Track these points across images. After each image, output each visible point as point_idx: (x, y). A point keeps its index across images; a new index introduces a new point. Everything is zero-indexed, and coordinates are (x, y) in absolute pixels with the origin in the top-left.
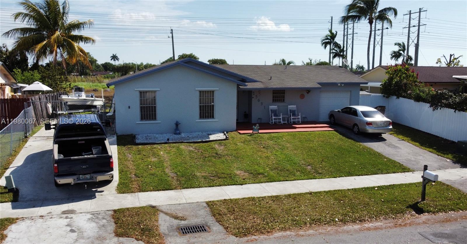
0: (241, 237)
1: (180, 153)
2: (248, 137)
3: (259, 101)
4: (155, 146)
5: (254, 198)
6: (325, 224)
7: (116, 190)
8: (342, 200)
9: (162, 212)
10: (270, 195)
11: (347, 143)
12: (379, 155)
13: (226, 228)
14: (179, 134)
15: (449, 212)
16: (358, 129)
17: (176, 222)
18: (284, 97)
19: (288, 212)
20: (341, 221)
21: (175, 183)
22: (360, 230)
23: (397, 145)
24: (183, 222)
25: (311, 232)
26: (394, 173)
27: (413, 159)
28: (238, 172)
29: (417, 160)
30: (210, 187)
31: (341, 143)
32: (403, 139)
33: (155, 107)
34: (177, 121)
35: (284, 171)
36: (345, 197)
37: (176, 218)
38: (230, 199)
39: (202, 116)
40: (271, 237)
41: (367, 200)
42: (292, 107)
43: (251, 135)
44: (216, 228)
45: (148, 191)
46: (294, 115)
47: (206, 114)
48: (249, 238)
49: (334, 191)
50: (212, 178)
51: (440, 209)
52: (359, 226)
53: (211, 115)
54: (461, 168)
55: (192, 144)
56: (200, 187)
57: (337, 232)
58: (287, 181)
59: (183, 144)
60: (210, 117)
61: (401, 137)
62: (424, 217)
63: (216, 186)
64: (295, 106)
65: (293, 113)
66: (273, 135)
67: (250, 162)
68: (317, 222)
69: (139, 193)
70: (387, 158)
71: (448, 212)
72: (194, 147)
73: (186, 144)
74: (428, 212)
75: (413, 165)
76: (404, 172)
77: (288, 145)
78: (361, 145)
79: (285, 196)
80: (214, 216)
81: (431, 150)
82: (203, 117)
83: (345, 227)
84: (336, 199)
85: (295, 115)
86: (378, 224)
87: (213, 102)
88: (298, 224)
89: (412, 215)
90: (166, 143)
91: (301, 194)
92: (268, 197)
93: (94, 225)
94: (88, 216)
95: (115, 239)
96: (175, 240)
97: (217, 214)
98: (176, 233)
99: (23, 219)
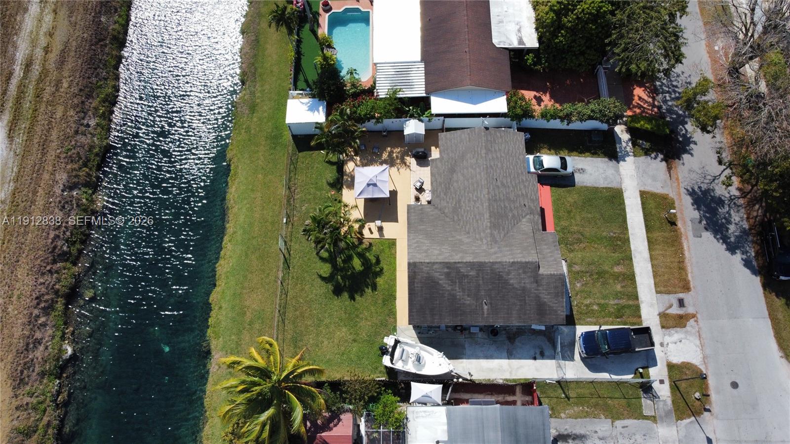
12: (597, 189)
23: (579, 167)
28: (616, 270)
54: (618, 163)
75: (612, 182)
78: (580, 188)
81: (588, 154)
89: (678, 229)
93: (676, 335)
94: (666, 337)
95: (688, 328)
96: (690, 310)
97: (669, 293)
98: (684, 309)
99: (667, 360)
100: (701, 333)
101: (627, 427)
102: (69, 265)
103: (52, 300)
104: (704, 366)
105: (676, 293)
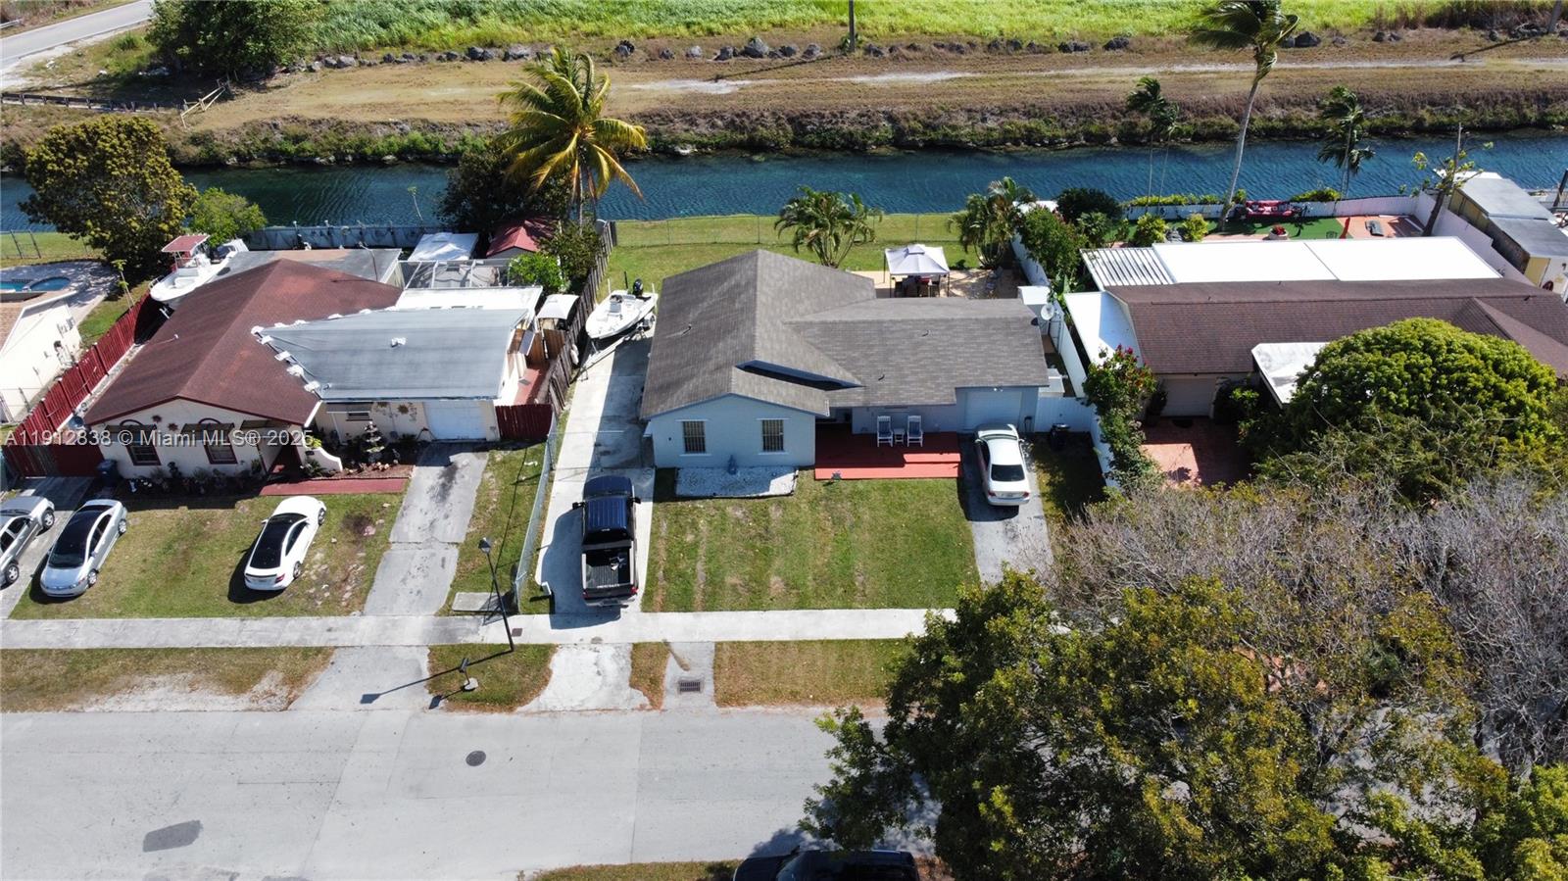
0: (721, 707)
1: (722, 524)
2: (822, 488)
5: (762, 642)
6: (797, 701)
7: (640, 605)
9: (673, 653)
10: (783, 639)
12: (968, 560)
13: (716, 690)
14: (734, 472)
17: (680, 671)
19: (780, 672)
20: (814, 698)
21: (698, 597)
23: (1022, 531)
24: (685, 673)
25: (779, 709)
26: (952, 607)
28: (774, 580)
32: (1049, 512)
33: (703, 438)
34: (732, 454)
35: (826, 584)
37: (682, 666)
38: (739, 642)
40: (743, 710)
42: (914, 418)
43: (829, 482)
44: (709, 687)
45: (668, 612)
46: (915, 432)
47: (772, 445)
48: (726, 709)
49: (850, 641)
50: (740, 589)
53: (779, 447)
56: (721, 610)
57: (799, 714)
58: (817, 607)
59: (732, 501)
60: (777, 449)
61: (1051, 505)
63: (737, 610)
65: (915, 426)
67: (796, 558)
68: (793, 696)
69: (660, 613)
72: (744, 510)
73: (736, 500)
77: (867, 517)
78: (967, 528)
79: (796, 642)
80: (714, 667)
82: (767, 448)
84: (840, 656)
87: (782, 433)
90: (712, 496)
91: (812, 641)
92: (778, 642)
93: (616, 668)
94: (611, 651)
95: (628, 691)
96: (672, 700)
97: (717, 666)
98: (675, 690)
99: (562, 646)
100: (613, 713)
101: (443, 566)
102: (791, 135)
103: (745, 127)
104: (535, 710)
105: (715, 678)
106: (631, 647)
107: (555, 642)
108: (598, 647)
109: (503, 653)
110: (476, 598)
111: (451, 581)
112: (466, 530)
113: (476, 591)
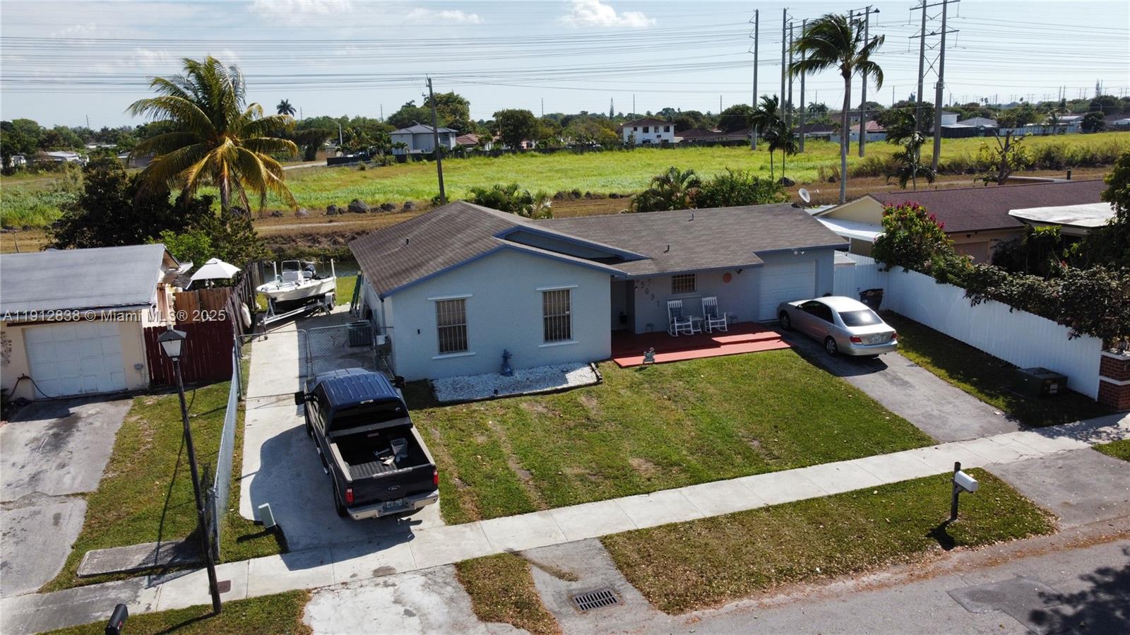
0: (675, 614)
1: (522, 421)
2: (637, 374)
3: (647, 292)
4: (475, 406)
5: (675, 525)
6: (801, 580)
7: (441, 517)
8: (821, 524)
9: (534, 563)
10: (701, 517)
11: (816, 378)
12: (875, 407)
13: (647, 595)
14: (511, 374)
15: (996, 543)
16: (835, 345)
17: (563, 584)
18: (694, 282)
19: (736, 552)
20: (825, 571)
21: (534, 495)
22: (858, 590)
23: (907, 378)
24: (574, 585)
25: (781, 597)
26: (904, 449)
27: (936, 413)
28: (635, 462)
29: (943, 414)
30: (595, 500)
31: (806, 379)
32: (917, 360)
33: (465, 327)
34: (505, 350)
35: (714, 455)
36: (826, 515)
37: (561, 576)
38: (637, 531)
39: (549, 336)
40: (722, 611)
41: (863, 520)
42: (709, 300)
43: (641, 368)
44: (631, 594)
45: (495, 518)
46: (714, 316)
47: (555, 332)
48: (688, 615)
49: (807, 501)
50: (593, 479)
51: (981, 539)
52: (854, 582)
53: (566, 335)
54: (1020, 430)
55: (539, 398)
56: (579, 503)
57: (821, 597)
58: (722, 479)
59: (523, 398)
60: (564, 337)
61: (913, 355)
62: (957, 554)
63: (606, 499)
64: (716, 298)
65: (712, 311)
66: (680, 366)
67: (651, 438)
68: (787, 575)
69: (481, 522)
70: (890, 414)
71: (994, 543)
72: (544, 405)
73: (528, 397)
74: (962, 544)
75: (937, 427)
76: (922, 446)
77: (711, 390)
78: (841, 383)
79: (726, 516)
80: (620, 568)
81: (968, 387)
82: (551, 338)
83: (833, 584)
84: (811, 521)
85: (716, 316)
86: (883, 576)
87: (568, 310)
88: (758, 582)
89: (936, 554)
90: (492, 399)
91: (751, 511)
92: (699, 520)
93: (438, 600)
94: (418, 580)
95: (482, 629)
96: (576, 624)
97: (624, 566)
98: (571, 609)
99: (318, 590)
105: (632, 581)
106: (452, 570)
107: (301, 587)
108: (391, 580)
109: (199, 619)
110: (126, 553)
111: (73, 541)
112: (99, 476)
113: (128, 543)
